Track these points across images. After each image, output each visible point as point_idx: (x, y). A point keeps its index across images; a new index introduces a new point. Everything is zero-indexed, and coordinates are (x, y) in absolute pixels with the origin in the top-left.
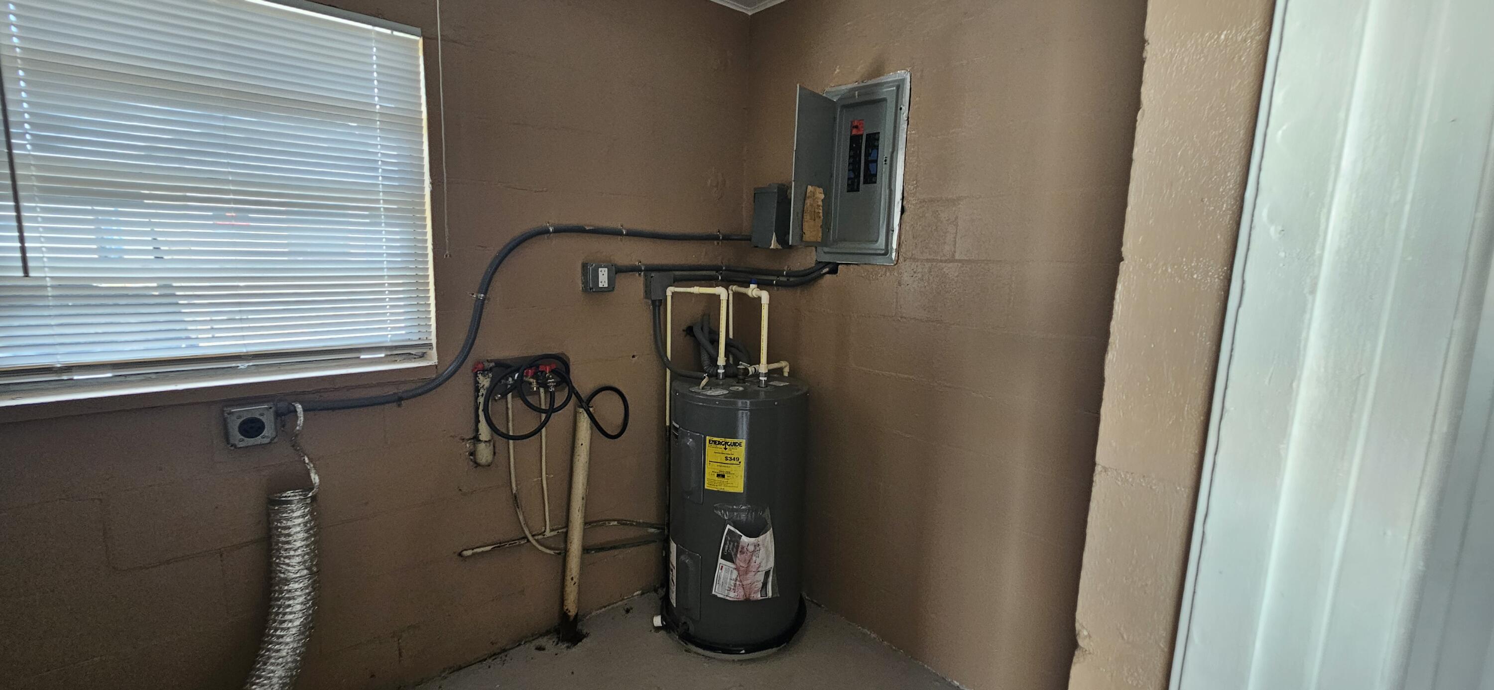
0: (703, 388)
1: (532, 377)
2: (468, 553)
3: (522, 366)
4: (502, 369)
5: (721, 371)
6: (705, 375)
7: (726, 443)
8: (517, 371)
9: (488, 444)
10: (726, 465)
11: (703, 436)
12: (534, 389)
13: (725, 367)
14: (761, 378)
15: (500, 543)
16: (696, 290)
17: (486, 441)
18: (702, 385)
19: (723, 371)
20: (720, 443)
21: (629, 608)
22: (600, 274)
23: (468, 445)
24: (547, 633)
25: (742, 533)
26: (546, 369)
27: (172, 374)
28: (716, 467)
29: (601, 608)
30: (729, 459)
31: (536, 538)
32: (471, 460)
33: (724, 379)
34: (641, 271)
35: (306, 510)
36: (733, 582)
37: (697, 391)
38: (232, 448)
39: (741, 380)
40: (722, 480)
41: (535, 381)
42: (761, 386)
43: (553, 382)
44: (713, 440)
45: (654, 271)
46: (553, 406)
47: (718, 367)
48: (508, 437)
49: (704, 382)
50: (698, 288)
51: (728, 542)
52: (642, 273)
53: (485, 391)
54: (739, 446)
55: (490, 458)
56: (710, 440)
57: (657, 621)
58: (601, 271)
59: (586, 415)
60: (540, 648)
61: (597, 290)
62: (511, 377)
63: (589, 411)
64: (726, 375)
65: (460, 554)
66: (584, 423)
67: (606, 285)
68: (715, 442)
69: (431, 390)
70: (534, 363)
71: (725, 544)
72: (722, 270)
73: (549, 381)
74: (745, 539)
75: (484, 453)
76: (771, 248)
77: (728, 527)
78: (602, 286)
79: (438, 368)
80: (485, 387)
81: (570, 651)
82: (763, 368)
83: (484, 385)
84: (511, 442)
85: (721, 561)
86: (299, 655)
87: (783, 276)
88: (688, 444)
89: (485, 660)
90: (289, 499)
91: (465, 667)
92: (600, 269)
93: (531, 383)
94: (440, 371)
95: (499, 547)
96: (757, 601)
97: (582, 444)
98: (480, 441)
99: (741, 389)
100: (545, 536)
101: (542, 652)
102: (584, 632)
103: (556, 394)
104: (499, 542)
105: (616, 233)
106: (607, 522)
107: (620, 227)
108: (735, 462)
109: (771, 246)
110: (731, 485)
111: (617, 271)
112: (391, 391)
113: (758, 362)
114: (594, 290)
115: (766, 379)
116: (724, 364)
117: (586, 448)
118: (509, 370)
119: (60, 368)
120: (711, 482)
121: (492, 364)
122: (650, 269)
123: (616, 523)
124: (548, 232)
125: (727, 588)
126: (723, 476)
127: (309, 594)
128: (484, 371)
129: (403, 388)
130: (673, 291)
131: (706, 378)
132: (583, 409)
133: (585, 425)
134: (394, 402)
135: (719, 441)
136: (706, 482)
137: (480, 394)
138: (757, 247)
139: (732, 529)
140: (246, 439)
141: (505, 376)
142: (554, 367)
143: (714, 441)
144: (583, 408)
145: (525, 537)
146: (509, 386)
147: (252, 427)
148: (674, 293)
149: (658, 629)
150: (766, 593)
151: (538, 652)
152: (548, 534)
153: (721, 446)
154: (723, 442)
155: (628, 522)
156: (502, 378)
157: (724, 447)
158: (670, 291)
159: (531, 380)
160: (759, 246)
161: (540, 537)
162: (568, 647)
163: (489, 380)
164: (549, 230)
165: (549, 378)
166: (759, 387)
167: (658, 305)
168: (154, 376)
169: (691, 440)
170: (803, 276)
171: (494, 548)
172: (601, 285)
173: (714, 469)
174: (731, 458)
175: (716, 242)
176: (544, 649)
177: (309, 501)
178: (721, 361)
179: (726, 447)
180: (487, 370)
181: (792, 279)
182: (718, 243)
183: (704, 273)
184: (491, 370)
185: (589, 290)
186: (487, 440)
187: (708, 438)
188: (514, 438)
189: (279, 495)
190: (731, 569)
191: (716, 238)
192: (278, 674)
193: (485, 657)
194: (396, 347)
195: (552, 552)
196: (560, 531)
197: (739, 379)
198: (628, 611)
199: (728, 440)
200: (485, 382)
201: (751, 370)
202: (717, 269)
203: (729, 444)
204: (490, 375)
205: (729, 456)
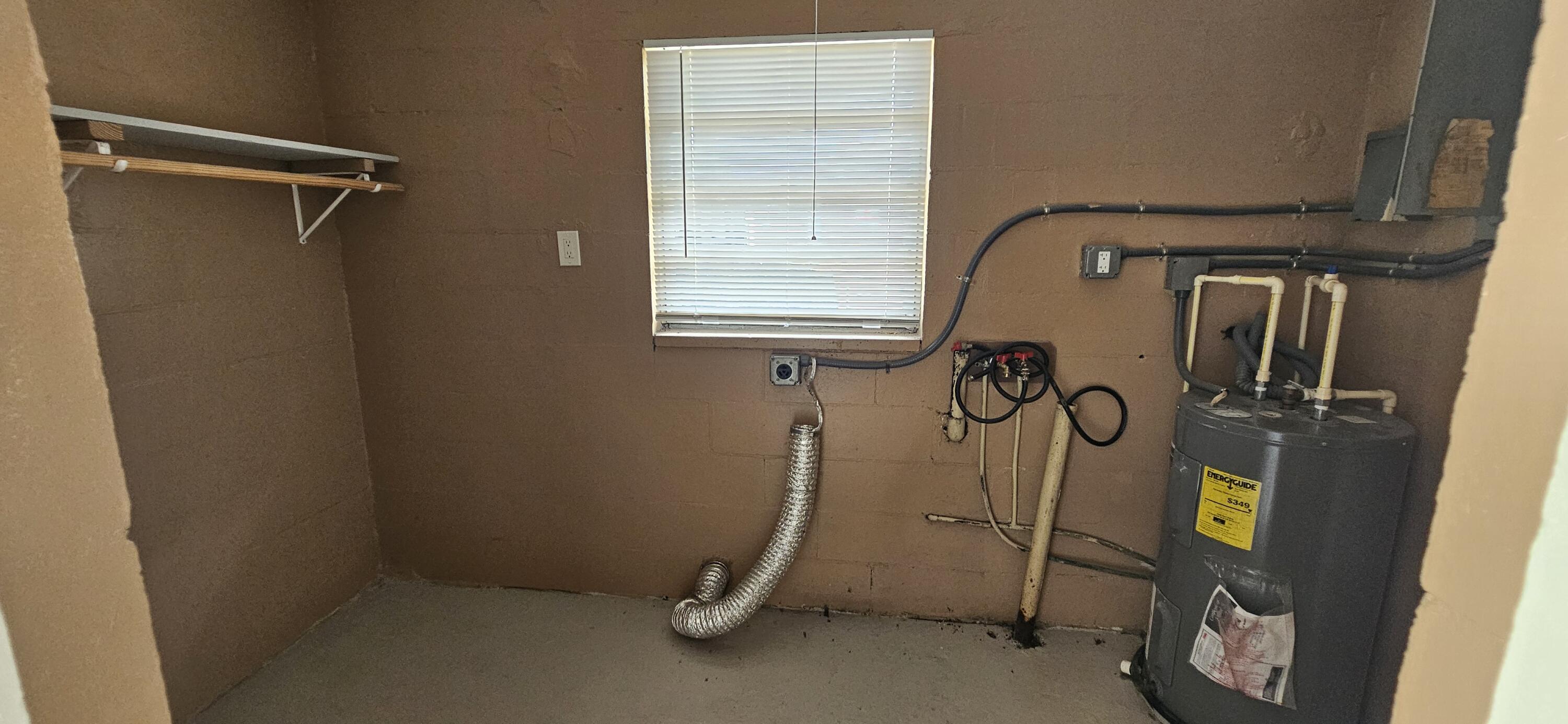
0: (1216, 405)
1: (1006, 363)
2: (935, 518)
3: (998, 350)
4: (980, 351)
5: (1260, 389)
6: (1222, 390)
7: (1232, 481)
8: (992, 355)
9: (958, 421)
10: (1229, 509)
11: (1201, 465)
12: (1005, 375)
13: (1266, 385)
14: (1317, 407)
15: (965, 519)
16: (1236, 280)
17: (957, 419)
18: (1213, 402)
19: (1264, 389)
20: (1222, 479)
21: (1101, 640)
22: (1100, 258)
23: (943, 419)
24: (1003, 624)
25: (1238, 603)
26: (1022, 356)
27: (752, 327)
28: (1214, 508)
29: (1068, 626)
30: (1233, 502)
31: (1000, 526)
32: (944, 433)
33: (1264, 400)
34: (1161, 254)
35: (810, 442)
36: (1218, 659)
37: (1204, 407)
38: (773, 384)
39: (1287, 405)
40: (1221, 526)
41: (1008, 368)
42: (1315, 416)
43: (1027, 371)
44: (1214, 472)
45: (1180, 255)
46: (1025, 396)
47: (1255, 383)
48: (980, 420)
49: (1217, 398)
50: (1239, 277)
51: (1216, 607)
52: (1165, 258)
53: (960, 370)
54: (1250, 489)
55: (960, 437)
56: (1209, 472)
57: (1126, 667)
58: (1102, 255)
59: (1065, 413)
60: (991, 635)
61: (1094, 276)
62: (987, 361)
63: (1069, 408)
64: (1267, 396)
65: (927, 517)
66: (1063, 422)
67: (1107, 271)
68: (1216, 476)
69: (914, 362)
70: (1010, 349)
71: (1212, 607)
72: (1300, 254)
73: (1023, 369)
74: (1239, 610)
75: (955, 430)
76: (1382, 220)
77: (1220, 588)
78: (1101, 272)
79: (922, 343)
80: (960, 367)
81: (1018, 651)
82: (1323, 392)
83: (959, 365)
84: (983, 425)
85: (1204, 626)
86: (793, 548)
87: (1407, 262)
88: (1181, 470)
89: (941, 621)
90: (800, 429)
91: (922, 619)
92: (1100, 253)
93: (1004, 369)
94: (924, 347)
95: (962, 522)
96: (1256, 700)
97: (1057, 443)
98: (952, 417)
99: (1278, 415)
100: (1010, 528)
101: (992, 638)
102: (1042, 640)
103: (1029, 384)
104: (963, 518)
105: (1131, 210)
106: (1084, 537)
107: (1137, 202)
108: (1242, 508)
109: (1382, 217)
110: (1232, 536)
111: (1124, 255)
112: (882, 358)
113: (1315, 384)
114: (1091, 276)
115: (1325, 408)
116: (1267, 380)
117: (1062, 449)
118: (985, 354)
119: (697, 316)
120: (1204, 524)
121: (970, 346)
122: (1174, 253)
123: (1094, 540)
124: (1042, 213)
125: (1210, 664)
126: (1223, 522)
127: (804, 505)
128: (961, 351)
129: (892, 357)
130: (1204, 281)
131: (1221, 395)
132: (1062, 406)
133: (1063, 424)
134: (884, 368)
135: (1221, 476)
136: (1198, 523)
137: (956, 373)
138: (1359, 220)
139: (1224, 591)
140: (781, 379)
141: (983, 357)
142: (1031, 355)
143: (1214, 474)
144: (1061, 404)
145: (989, 522)
146: (985, 369)
147: (784, 372)
148: (1205, 285)
149: (1124, 675)
150: (1273, 696)
151: (987, 637)
152: (1013, 526)
153: (1224, 483)
154: (1227, 478)
155: (1112, 545)
156: (978, 361)
157: (1228, 484)
158: (1199, 280)
159: (1004, 366)
160: (1363, 218)
161: (1004, 527)
162: (1019, 647)
163: (965, 360)
164: (1044, 211)
165: (1023, 367)
166: (1312, 418)
167: (1184, 297)
168: (743, 327)
169: (1185, 467)
170: (1441, 262)
171: (957, 521)
172: (1099, 271)
173: (1211, 509)
174: (1237, 502)
175: (1294, 216)
176: (995, 637)
177: (812, 435)
178: (1263, 375)
179: (1230, 485)
180: (963, 351)
181: (1424, 267)
182: (1299, 218)
183: (1271, 258)
184: (968, 351)
185: (1085, 276)
186: (958, 417)
187: (1207, 469)
188: (987, 421)
189: (798, 426)
190: (1218, 642)
191: (1295, 210)
192: (779, 555)
193: (942, 619)
194: (889, 321)
195: (1015, 546)
196: (1026, 527)
197: (1284, 404)
198: (1098, 642)
199: (1234, 477)
200: (961, 362)
201: (1307, 394)
202: (1293, 252)
203: (1235, 482)
204: (967, 356)
205: (1235, 498)
